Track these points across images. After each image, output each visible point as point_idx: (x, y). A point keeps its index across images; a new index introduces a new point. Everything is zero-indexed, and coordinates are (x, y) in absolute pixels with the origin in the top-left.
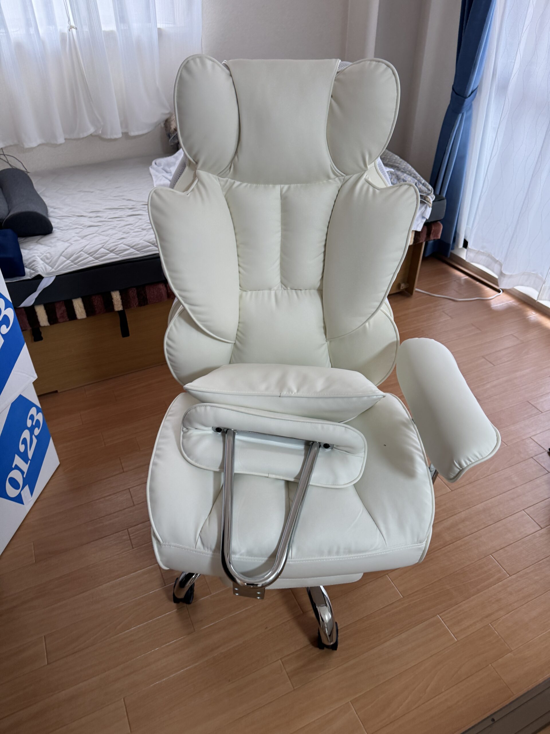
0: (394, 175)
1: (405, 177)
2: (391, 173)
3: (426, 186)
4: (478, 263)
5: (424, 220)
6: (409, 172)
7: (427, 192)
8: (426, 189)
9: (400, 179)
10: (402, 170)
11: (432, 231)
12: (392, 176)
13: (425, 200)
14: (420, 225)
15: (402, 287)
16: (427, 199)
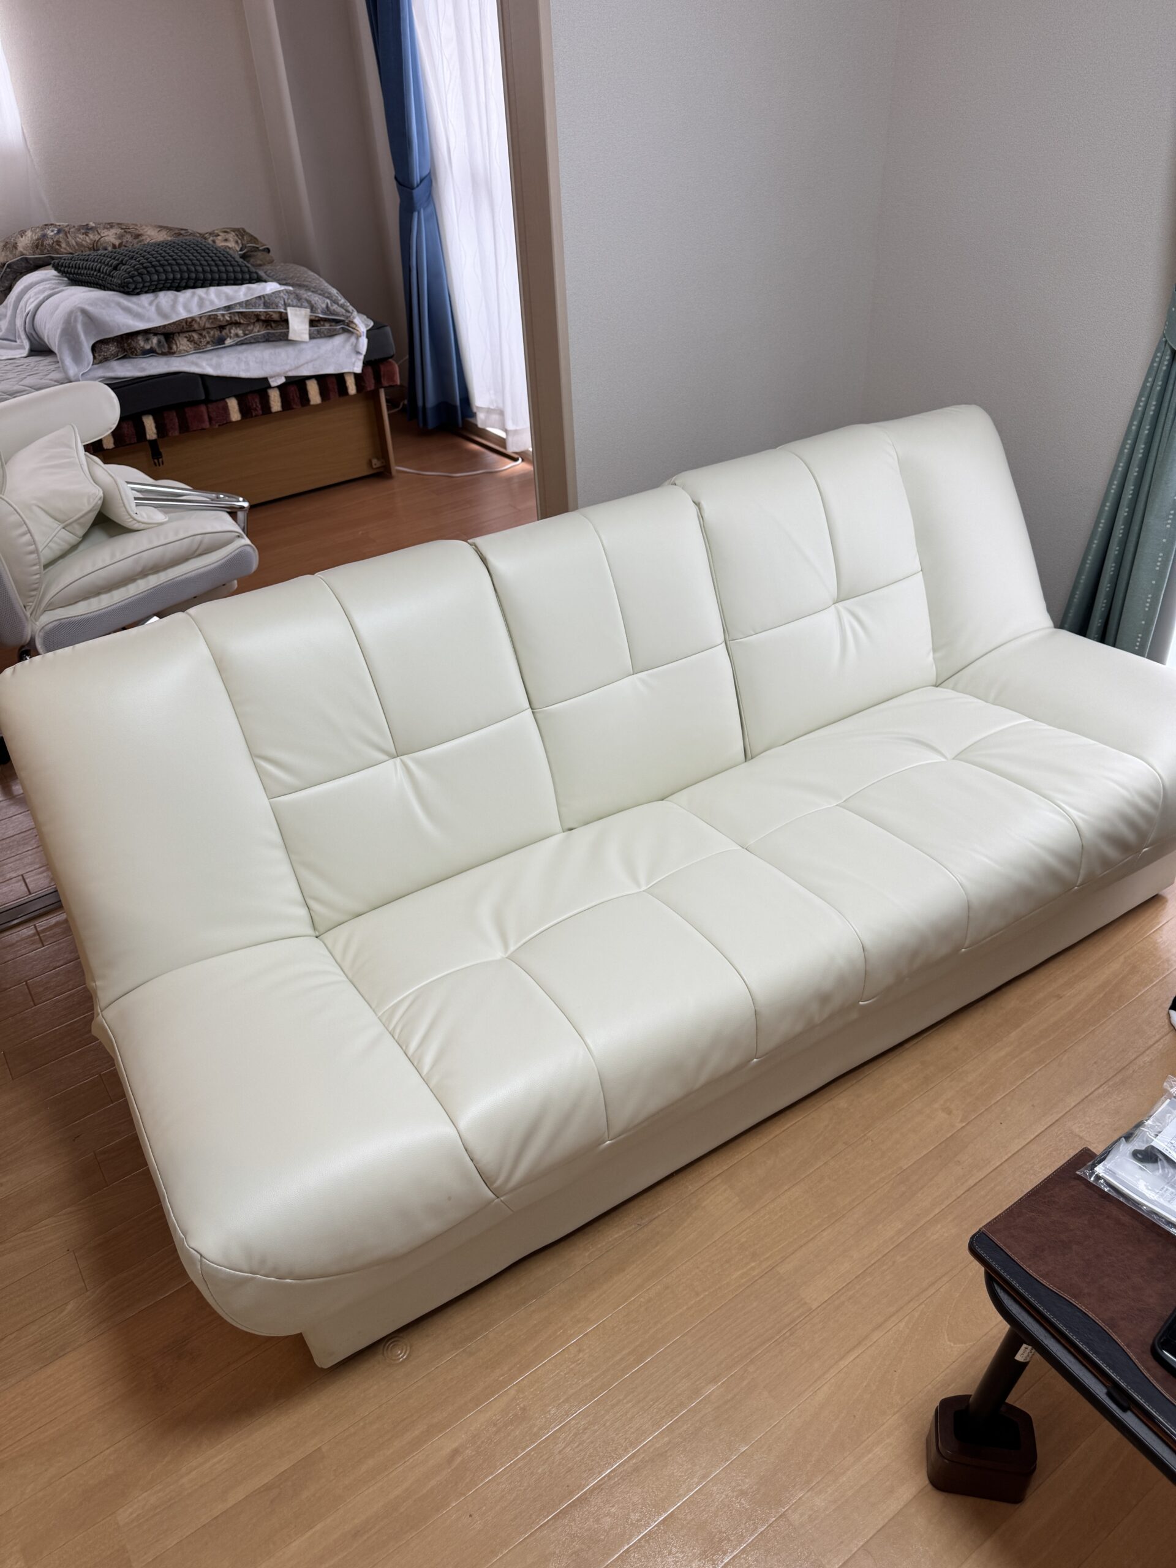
0: (291, 294)
1: (308, 296)
2: (287, 292)
3: (345, 307)
4: (493, 427)
5: (362, 357)
6: (322, 291)
7: (344, 314)
8: (344, 311)
9: (301, 299)
10: (312, 289)
11: (382, 373)
12: (289, 296)
13: (350, 327)
14: (356, 364)
15: (375, 464)
16: (352, 325)
